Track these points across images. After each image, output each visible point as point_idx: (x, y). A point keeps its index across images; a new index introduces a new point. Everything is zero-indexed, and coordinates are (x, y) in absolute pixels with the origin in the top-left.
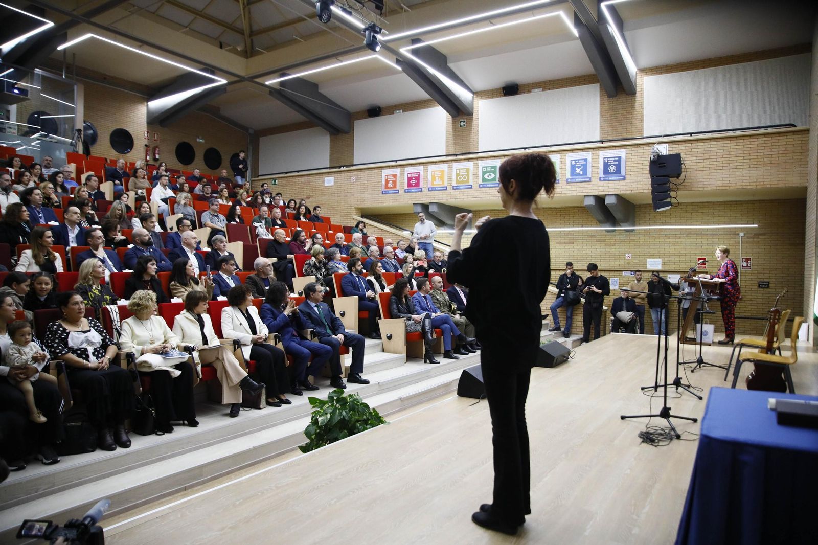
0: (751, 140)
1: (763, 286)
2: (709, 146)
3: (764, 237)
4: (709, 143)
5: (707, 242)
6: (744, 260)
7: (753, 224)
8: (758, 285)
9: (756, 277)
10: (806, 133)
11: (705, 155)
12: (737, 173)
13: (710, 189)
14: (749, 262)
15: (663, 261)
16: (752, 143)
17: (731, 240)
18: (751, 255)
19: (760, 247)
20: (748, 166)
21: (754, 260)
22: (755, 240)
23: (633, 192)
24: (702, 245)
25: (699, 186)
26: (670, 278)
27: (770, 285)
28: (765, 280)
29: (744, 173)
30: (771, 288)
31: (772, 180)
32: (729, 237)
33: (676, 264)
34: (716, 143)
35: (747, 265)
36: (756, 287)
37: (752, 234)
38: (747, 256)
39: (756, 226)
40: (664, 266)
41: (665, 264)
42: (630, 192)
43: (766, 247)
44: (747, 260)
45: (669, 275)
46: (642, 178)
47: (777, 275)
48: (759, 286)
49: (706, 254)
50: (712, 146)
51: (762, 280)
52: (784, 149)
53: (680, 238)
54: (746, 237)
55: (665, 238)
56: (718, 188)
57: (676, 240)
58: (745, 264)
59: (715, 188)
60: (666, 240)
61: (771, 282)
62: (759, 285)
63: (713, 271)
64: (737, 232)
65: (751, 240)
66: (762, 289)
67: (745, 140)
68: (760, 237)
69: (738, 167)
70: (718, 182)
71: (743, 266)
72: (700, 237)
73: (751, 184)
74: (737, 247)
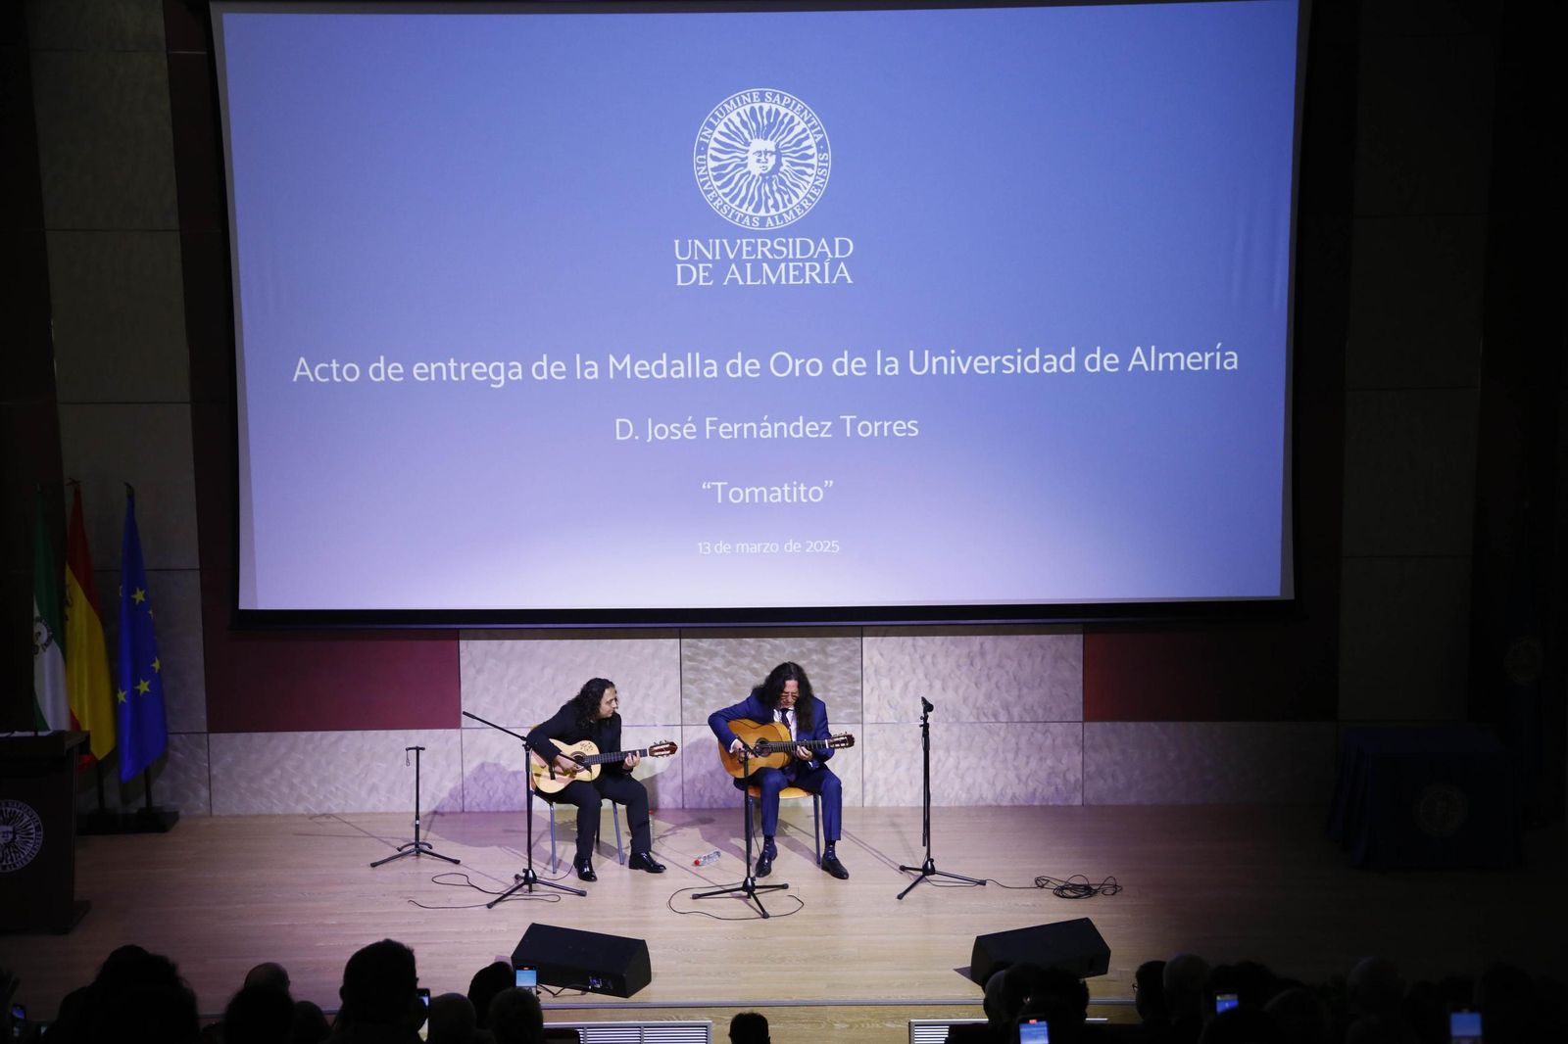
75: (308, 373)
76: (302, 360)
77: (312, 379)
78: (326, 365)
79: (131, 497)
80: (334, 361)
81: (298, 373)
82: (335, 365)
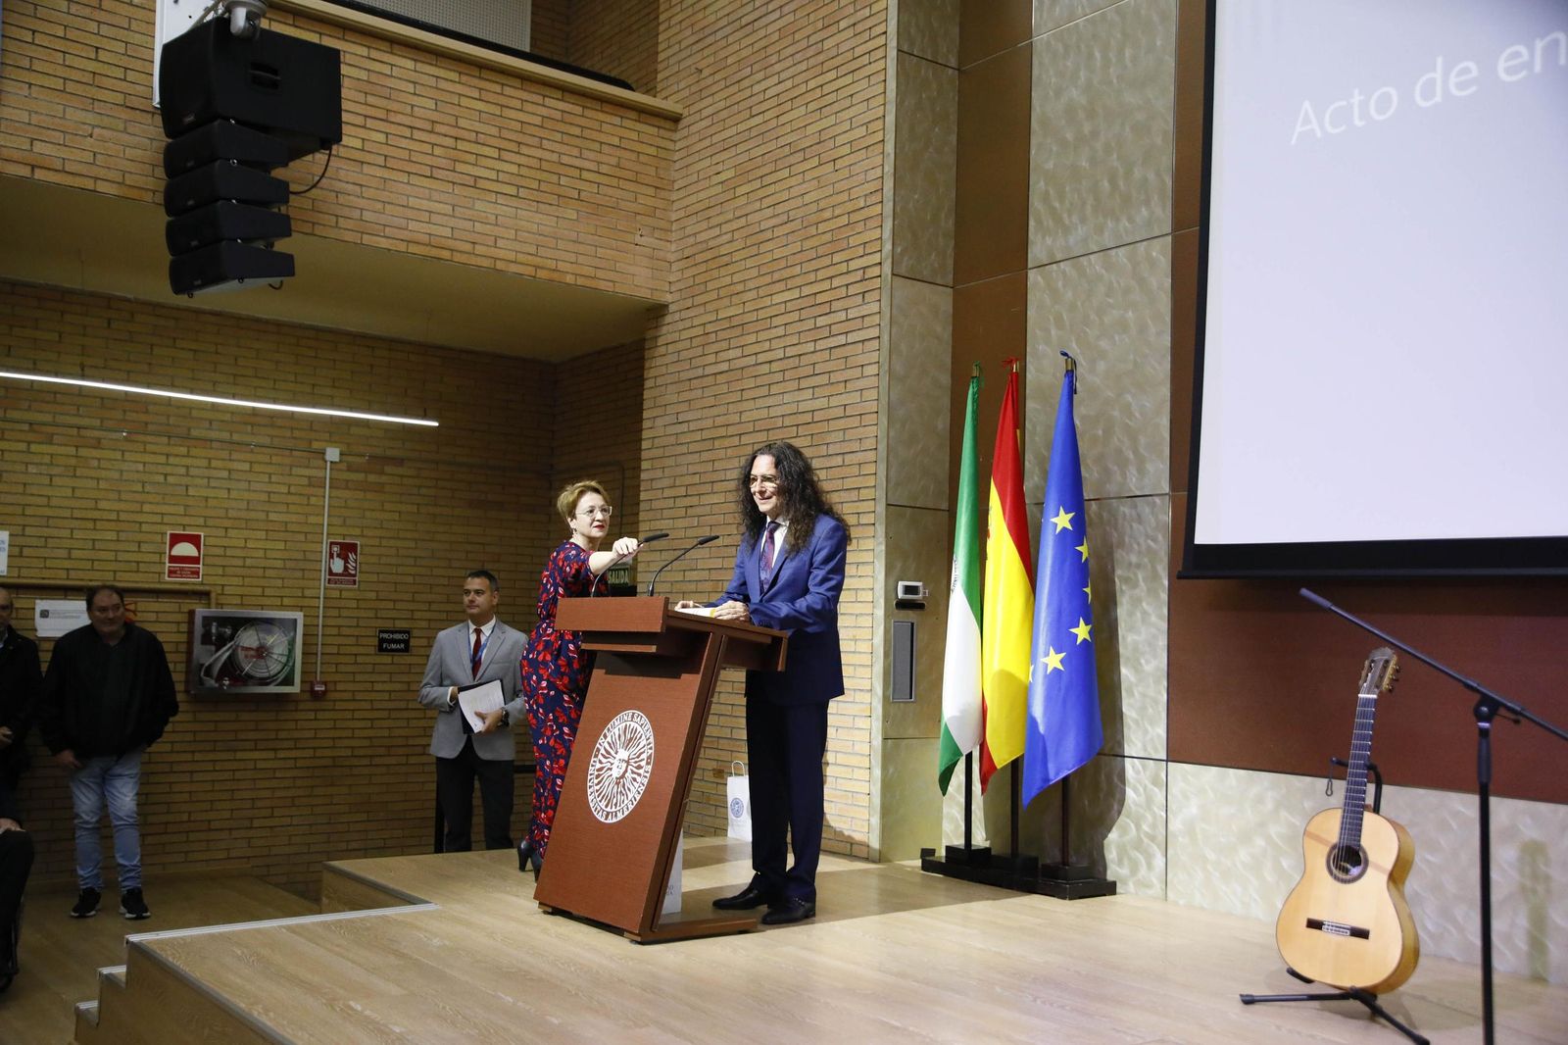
0: (525, 95)
1: (393, 646)
2: (386, 70)
3: (400, 471)
4: (386, 57)
5: (206, 472)
6: (336, 549)
7: (424, 417)
8: (376, 642)
9: (371, 614)
10: (669, 124)
11: (371, 99)
12: (479, 205)
13: (384, 243)
14: (351, 556)
15: (20, 541)
16: (529, 107)
17: (295, 471)
18: (358, 532)
19: (387, 506)
20: (512, 190)
21: (366, 550)
22: (372, 478)
23: (39, 175)
24: (185, 480)
25: (342, 222)
26: (45, 614)
27: (413, 642)
28: (400, 624)
29: (500, 210)
30: (414, 651)
31: (581, 259)
32: (287, 461)
33: (75, 554)
34: (410, 64)
35: (346, 568)
36: (372, 650)
37: (364, 456)
38: (344, 536)
39: (436, 424)
40: (18, 562)
41: (26, 552)
42: (25, 171)
43: (403, 508)
44: (346, 550)
45: (41, 605)
46: (90, 118)
47: (434, 607)
48: (382, 647)
49: (201, 521)
50: (396, 72)
51: (389, 625)
52: (614, 161)
53: (98, 444)
54: (343, 466)
55: (30, 437)
56: (413, 249)
57: (83, 452)
58: (338, 566)
59: (402, 247)
60: (33, 448)
61: (415, 633)
62: (382, 641)
63: (227, 590)
64: (316, 445)
65: (360, 476)
66: (386, 659)
67: (508, 91)
68: (388, 469)
69: (481, 184)
70: (412, 225)
71: (331, 573)
72: (183, 450)
73: (521, 258)
74: (313, 500)
75: (1315, 125)
76: (1307, 104)
77: (1319, 134)
78: (1344, 103)
79: (1070, 374)
80: (1356, 92)
81: (1299, 129)
82: (1357, 99)
